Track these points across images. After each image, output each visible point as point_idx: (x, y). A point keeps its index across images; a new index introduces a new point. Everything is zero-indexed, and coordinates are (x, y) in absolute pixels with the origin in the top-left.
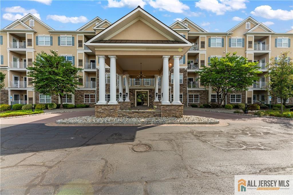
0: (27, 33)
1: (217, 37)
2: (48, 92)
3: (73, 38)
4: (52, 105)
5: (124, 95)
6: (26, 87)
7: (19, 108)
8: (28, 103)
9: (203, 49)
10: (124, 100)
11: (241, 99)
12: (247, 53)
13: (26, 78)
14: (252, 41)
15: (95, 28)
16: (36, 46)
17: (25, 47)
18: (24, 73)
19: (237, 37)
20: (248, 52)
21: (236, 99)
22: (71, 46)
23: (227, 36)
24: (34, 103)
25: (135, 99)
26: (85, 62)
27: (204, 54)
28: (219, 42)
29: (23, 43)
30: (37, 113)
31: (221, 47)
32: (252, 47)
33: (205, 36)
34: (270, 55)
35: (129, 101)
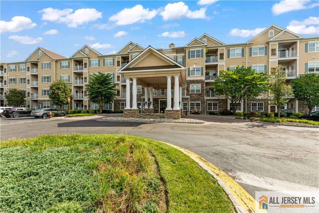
0: (84, 59)
1: (236, 48)
2: (97, 101)
3: (114, 60)
4: (99, 110)
5: (148, 104)
6: (82, 97)
7: (80, 112)
8: (84, 109)
9: (222, 60)
10: (149, 107)
11: (263, 107)
12: (270, 62)
13: (82, 91)
14: (276, 49)
15: (129, 51)
16: (89, 67)
17: (82, 69)
18: (82, 87)
19: (258, 46)
20: (270, 60)
21: (257, 107)
22: (111, 66)
23: (248, 46)
24: (87, 109)
25: (159, 107)
26: (121, 77)
27: (222, 65)
28: (238, 53)
29: (81, 66)
30: (91, 115)
31: (241, 57)
32: (276, 55)
33: (224, 48)
34: (298, 61)
35: (152, 108)
